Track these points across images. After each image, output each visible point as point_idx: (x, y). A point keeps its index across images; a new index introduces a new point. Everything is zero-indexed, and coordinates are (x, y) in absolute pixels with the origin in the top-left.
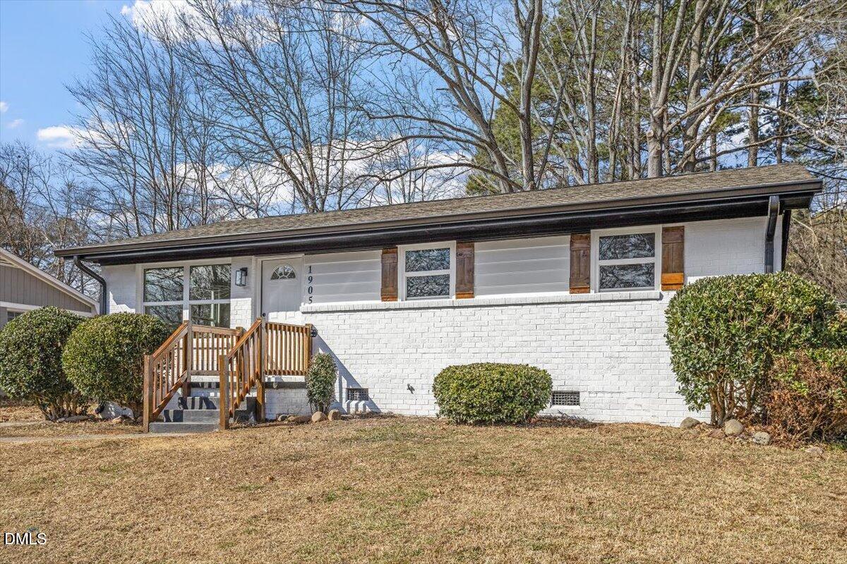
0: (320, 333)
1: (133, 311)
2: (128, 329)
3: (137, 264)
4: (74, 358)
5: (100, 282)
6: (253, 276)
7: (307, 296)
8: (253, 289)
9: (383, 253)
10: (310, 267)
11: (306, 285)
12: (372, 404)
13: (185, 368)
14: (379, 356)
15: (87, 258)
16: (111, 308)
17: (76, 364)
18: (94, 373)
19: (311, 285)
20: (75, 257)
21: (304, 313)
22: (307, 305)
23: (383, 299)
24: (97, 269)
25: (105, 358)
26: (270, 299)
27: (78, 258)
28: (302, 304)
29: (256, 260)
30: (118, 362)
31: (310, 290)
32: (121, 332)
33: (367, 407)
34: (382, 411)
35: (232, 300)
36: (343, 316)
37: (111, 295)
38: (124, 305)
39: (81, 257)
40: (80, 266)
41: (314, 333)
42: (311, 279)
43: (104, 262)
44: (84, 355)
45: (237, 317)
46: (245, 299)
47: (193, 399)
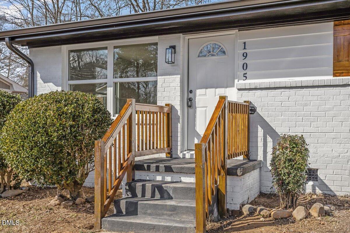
0: (258, 110)
1: (60, 89)
2: (70, 109)
3: (62, 46)
4: (14, 142)
5: (29, 62)
6: (181, 54)
7: (241, 73)
8: (181, 67)
9: (335, 25)
10: (245, 43)
11: (240, 62)
12: (323, 186)
13: (130, 151)
14: (332, 135)
15: (17, 40)
16: (38, 86)
17: (15, 148)
18: (36, 159)
19: (245, 61)
20: (7, 39)
21: (239, 90)
22: (241, 82)
23: (335, 75)
24: (25, 50)
25: (49, 142)
26: (198, 75)
27: (9, 40)
28: (236, 81)
29: (184, 39)
30: (61, 146)
31: (245, 66)
32: (63, 113)
33: (317, 188)
34: (337, 194)
35: (159, 77)
36: (287, 92)
37: (38, 75)
38: (51, 84)
39: (12, 39)
40: (11, 47)
41: (253, 110)
42: (245, 56)
43: (31, 44)
44: (25, 139)
45: (165, 94)
46: (173, 76)
47: (144, 186)
